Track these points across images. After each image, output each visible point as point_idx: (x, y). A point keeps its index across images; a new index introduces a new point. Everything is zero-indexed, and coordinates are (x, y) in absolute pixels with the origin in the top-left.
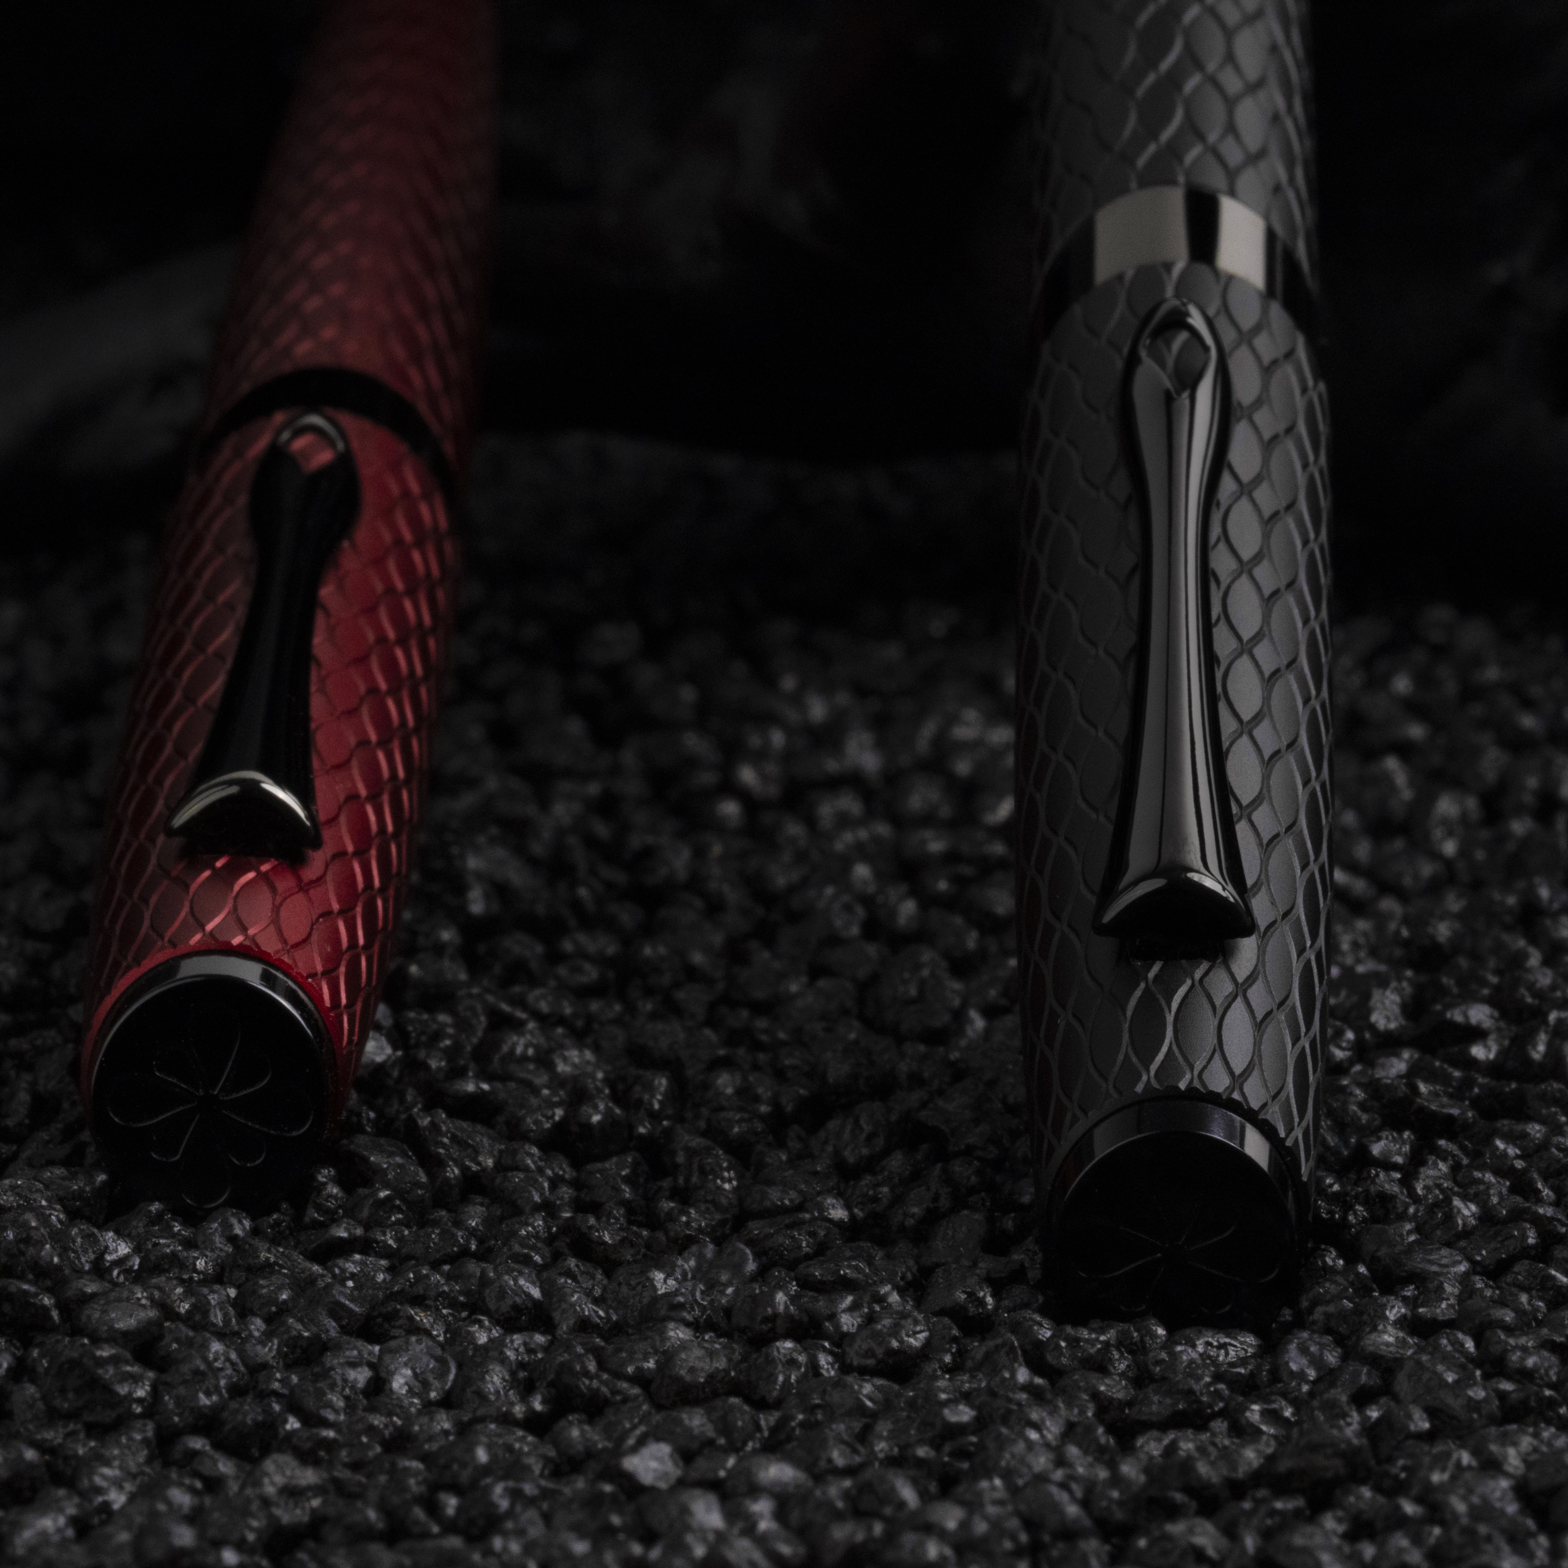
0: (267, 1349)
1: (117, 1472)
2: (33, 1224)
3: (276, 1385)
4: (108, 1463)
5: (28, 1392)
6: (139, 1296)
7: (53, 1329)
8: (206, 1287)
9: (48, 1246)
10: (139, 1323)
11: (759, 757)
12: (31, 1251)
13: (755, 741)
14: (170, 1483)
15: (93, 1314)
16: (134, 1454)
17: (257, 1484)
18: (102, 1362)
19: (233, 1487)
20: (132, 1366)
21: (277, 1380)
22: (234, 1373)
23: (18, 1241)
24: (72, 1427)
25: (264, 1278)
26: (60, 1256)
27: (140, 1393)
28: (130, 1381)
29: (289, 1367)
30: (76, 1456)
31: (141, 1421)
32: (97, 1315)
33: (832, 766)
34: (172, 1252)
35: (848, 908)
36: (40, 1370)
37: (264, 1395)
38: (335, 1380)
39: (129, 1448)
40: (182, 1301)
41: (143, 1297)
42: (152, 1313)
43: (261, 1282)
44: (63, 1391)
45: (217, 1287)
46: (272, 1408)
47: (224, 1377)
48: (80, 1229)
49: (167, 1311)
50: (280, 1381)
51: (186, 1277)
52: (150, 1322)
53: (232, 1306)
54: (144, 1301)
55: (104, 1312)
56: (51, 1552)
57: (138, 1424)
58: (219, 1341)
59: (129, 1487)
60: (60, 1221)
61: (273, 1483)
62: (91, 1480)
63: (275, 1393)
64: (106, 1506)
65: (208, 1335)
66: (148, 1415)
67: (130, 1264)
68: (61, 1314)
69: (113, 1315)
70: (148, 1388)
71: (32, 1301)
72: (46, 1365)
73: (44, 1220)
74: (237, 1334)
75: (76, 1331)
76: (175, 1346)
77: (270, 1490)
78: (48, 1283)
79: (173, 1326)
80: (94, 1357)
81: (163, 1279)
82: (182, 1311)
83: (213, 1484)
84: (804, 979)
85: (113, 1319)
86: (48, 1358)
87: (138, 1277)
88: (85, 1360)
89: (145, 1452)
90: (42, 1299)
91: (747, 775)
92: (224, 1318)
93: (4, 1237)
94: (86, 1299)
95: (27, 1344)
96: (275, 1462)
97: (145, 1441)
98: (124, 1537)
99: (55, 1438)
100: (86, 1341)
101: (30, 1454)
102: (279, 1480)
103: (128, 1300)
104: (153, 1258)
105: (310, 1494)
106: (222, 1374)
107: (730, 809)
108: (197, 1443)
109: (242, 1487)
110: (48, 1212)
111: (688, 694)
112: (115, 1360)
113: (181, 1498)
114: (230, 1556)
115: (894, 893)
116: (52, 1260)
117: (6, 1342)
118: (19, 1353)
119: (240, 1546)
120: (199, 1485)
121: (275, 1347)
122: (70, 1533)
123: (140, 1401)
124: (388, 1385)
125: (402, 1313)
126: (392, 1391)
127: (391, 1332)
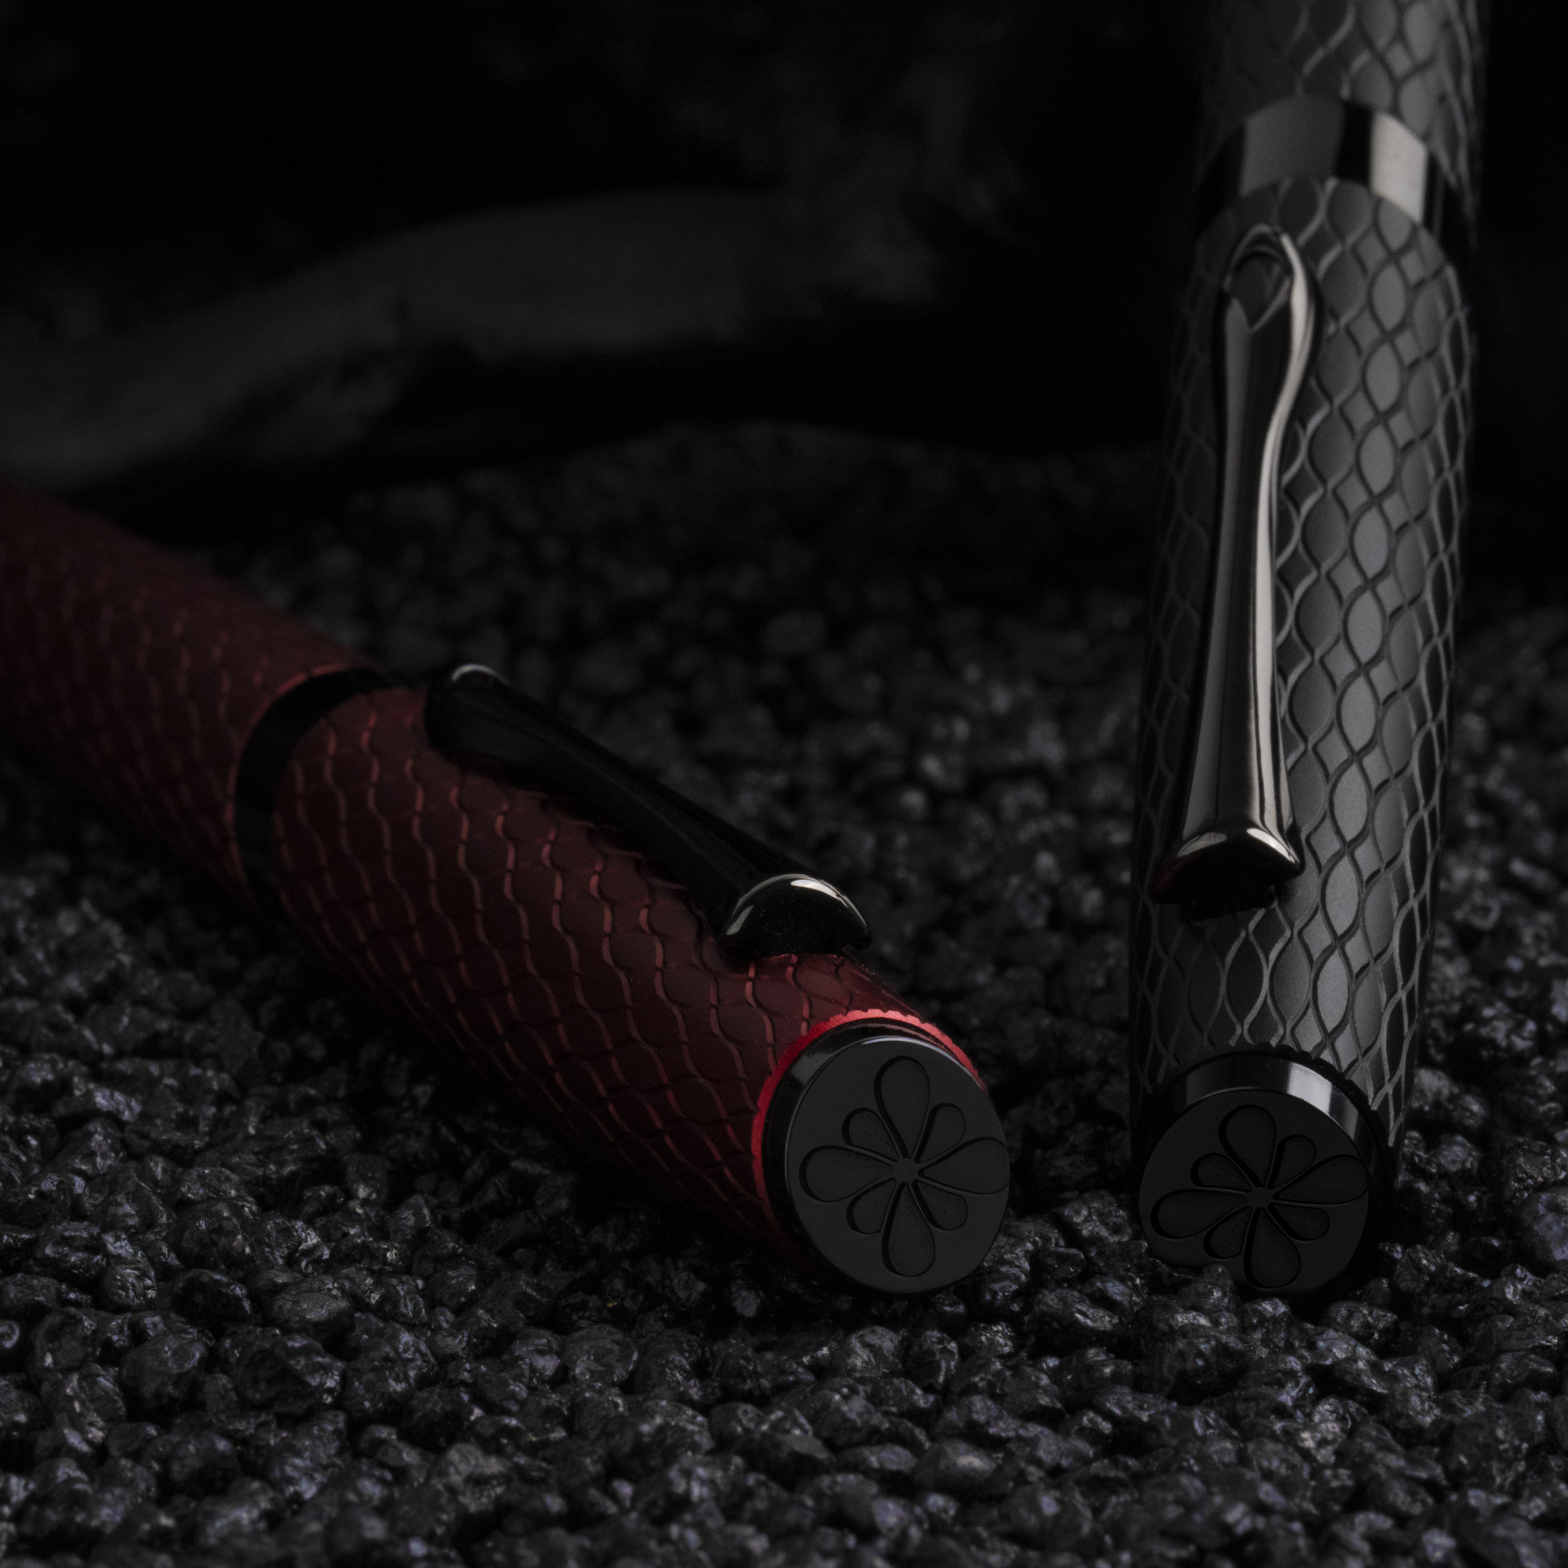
0: (457, 1341)
1: (308, 1463)
2: (226, 1214)
3: (466, 1376)
4: (299, 1454)
5: (220, 1383)
6: (330, 1286)
7: (244, 1319)
8: (395, 1277)
9: (240, 1237)
10: (330, 1314)
11: (942, 748)
12: (223, 1241)
13: (938, 731)
14: (360, 1474)
15: (284, 1304)
16: (325, 1446)
17: (443, 1473)
18: (293, 1353)
19: (420, 1478)
20: (323, 1357)
21: (466, 1370)
22: (424, 1364)
23: (211, 1231)
24: (263, 1417)
25: (453, 1269)
26: (252, 1246)
27: (330, 1383)
28: (322, 1372)
29: (477, 1358)
30: (268, 1446)
31: (333, 1413)
32: (289, 1306)
33: (1015, 756)
34: (363, 1242)
35: (1033, 898)
36: (232, 1360)
37: (454, 1385)
38: (523, 1369)
39: (320, 1438)
40: (372, 1292)
41: (334, 1287)
42: (343, 1304)
43: (450, 1273)
44: (255, 1382)
45: (405, 1278)
46: (461, 1398)
47: (414, 1369)
48: (275, 1223)
49: (358, 1302)
50: (469, 1371)
51: (376, 1268)
52: (341, 1313)
53: (421, 1296)
54: (334, 1292)
55: (296, 1302)
56: (243, 1543)
57: (330, 1415)
58: (408, 1331)
59: (318, 1477)
60: (252, 1212)
61: (458, 1472)
62: (283, 1471)
63: (463, 1383)
64: (297, 1498)
65: (398, 1326)
66: (337, 1405)
67: (318, 1254)
68: (252, 1304)
69: (305, 1306)
70: (337, 1378)
71: (224, 1291)
72: (238, 1355)
73: (237, 1211)
74: (427, 1325)
75: (268, 1322)
76: (366, 1336)
77: (456, 1479)
78: (240, 1273)
79: (364, 1317)
80: (285, 1347)
81: (354, 1269)
82: (373, 1301)
83: (401, 1474)
84: (991, 969)
85: (304, 1310)
86: (240, 1349)
87: (329, 1268)
88: (277, 1351)
89: (337, 1443)
90: (234, 1289)
91: (932, 766)
92: (414, 1309)
93: (197, 1227)
94: (277, 1290)
95: (219, 1335)
96: (459, 1451)
97: (336, 1431)
98: (315, 1527)
99: (247, 1429)
100: (277, 1332)
101: (222, 1445)
102: (465, 1469)
103: (319, 1290)
104: (344, 1248)
105: (495, 1482)
106: (412, 1365)
107: (914, 799)
108: (385, 1432)
109: (428, 1478)
110: (240, 1204)
111: (872, 684)
112: (306, 1351)
113: (371, 1489)
114: (417, 1548)
115: (1078, 884)
116: (244, 1250)
117: (199, 1331)
118: (211, 1344)
119: (430, 1538)
120: (389, 1476)
121: (465, 1339)
122: (262, 1525)
123: (330, 1391)
124: (572, 1373)
125: (591, 1304)
126: (574, 1378)
127: (579, 1323)
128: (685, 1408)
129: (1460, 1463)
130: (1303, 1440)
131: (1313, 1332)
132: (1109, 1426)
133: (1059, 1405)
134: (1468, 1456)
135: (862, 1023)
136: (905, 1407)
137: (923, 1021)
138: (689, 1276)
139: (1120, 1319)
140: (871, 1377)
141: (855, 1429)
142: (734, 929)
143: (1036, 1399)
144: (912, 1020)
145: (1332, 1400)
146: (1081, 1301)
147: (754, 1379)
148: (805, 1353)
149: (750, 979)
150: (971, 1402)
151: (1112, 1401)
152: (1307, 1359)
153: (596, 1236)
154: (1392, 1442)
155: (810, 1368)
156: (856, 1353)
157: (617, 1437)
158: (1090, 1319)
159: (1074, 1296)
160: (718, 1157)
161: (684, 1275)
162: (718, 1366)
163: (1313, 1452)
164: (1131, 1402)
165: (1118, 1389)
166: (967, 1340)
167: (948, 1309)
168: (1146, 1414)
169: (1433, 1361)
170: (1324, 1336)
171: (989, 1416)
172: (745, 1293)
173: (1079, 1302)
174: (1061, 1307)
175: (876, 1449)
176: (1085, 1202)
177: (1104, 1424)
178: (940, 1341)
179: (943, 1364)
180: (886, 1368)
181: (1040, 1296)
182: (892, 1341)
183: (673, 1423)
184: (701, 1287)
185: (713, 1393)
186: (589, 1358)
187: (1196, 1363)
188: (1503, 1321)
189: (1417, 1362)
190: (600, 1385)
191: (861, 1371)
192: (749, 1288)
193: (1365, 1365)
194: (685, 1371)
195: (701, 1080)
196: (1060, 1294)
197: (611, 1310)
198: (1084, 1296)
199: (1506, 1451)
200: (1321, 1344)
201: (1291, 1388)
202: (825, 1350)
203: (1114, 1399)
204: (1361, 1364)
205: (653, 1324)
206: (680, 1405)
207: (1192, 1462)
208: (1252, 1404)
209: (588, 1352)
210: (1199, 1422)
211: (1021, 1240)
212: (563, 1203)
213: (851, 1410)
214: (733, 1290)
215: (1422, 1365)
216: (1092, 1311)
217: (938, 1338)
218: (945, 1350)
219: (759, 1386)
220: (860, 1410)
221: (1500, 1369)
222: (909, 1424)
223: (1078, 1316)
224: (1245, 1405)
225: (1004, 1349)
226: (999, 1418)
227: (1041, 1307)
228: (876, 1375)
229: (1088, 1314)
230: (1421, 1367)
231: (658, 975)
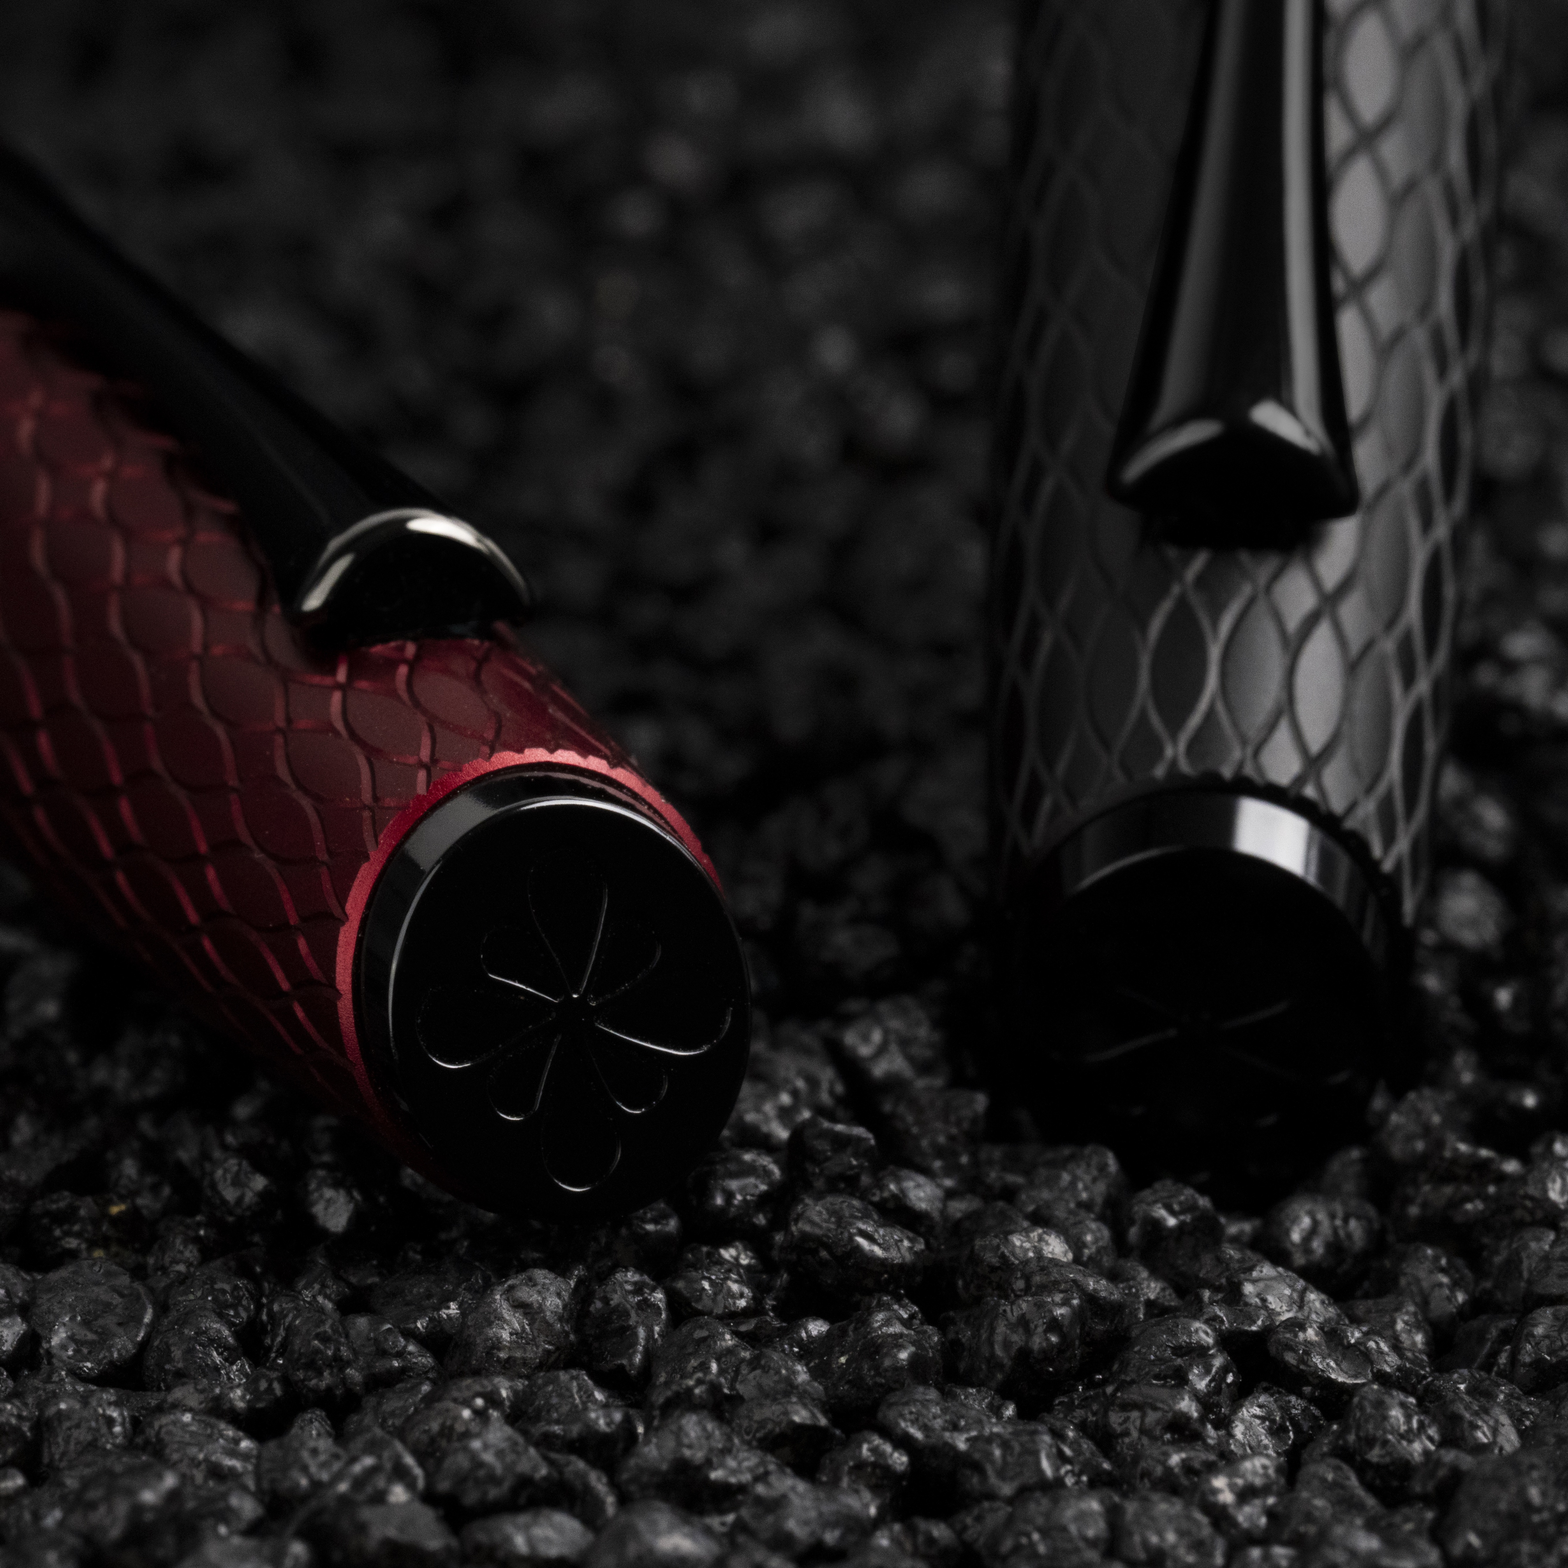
124: (45, 1345)
125: (82, 1212)
126: (49, 1354)
127: (63, 1242)
128: (222, 1425)
129: (1469, 1545)
130: (1215, 1492)
131: (1237, 1266)
132: (905, 1459)
133: (823, 1421)
134: (1481, 1534)
135: (517, 772)
136: (575, 1430)
137: (613, 765)
138: (240, 1165)
139: (927, 1244)
140: (524, 1359)
141: (493, 1479)
142: (314, 601)
143: (786, 1413)
144: (595, 764)
145: (1262, 1399)
146: (865, 1217)
147: (335, 1370)
148: (421, 1311)
149: (339, 686)
150: (680, 1429)
151: (908, 1416)
152: (1222, 1322)
153: (100, 1074)
154: (1360, 1492)
155: (426, 1341)
156: (501, 1318)
157: (102, 1510)
158: (879, 1245)
159: (854, 1207)
160: (285, 986)
161: (232, 1163)
162: (279, 1339)
163: (1231, 1510)
164: (940, 1417)
165: (920, 1392)
166: (680, 1285)
167: (650, 1227)
168: (965, 1436)
169: (1424, 1304)
170: (1255, 1274)
171: (711, 1450)
172: (329, 1193)
173: (861, 1219)
174: (833, 1226)
175: (523, 1519)
176: (878, 1020)
177: (896, 1455)
178: (639, 1289)
179: (642, 1333)
180: (549, 1343)
181: (800, 1208)
182: (559, 1295)
183: (201, 1456)
184: (259, 1182)
185: (270, 1389)
186: (73, 1319)
187: (1048, 1339)
188: (1538, 1240)
189: (1398, 1309)
190: (89, 1365)
191: (510, 1349)
192: (336, 1185)
193: (1317, 1335)
194: (227, 1348)
195: (258, 856)
196: (832, 1204)
197: (115, 1221)
198: (870, 1207)
199: (1543, 1524)
200: (1248, 1289)
201: (1198, 1375)
202: (453, 1309)
203: (911, 1413)
204: (1311, 1334)
205: (181, 1248)
206: (213, 1420)
207: (1036, 1536)
208: (1135, 1414)
209: (72, 1308)
210: (1048, 1457)
211: (774, 1088)
212: (50, 1009)
213: (486, 1447)
214: (313, 1186)
215: (1407, 1313)
216: (881, 1231)
217: (635, 1283)
218: (645, 1305)
219: (344, 1381)
220: (504, 1445)
221: (1533, 1336)
222: (581, 1465)
223: (860, 1240)
224: (1124, 1415)
225: (738, 1302)
226: (727, 1451)
227: (800, 1225)
228: (532, 1355)
229: (876, 1236)
230: (1406, 1318)
231: (194, 666)
